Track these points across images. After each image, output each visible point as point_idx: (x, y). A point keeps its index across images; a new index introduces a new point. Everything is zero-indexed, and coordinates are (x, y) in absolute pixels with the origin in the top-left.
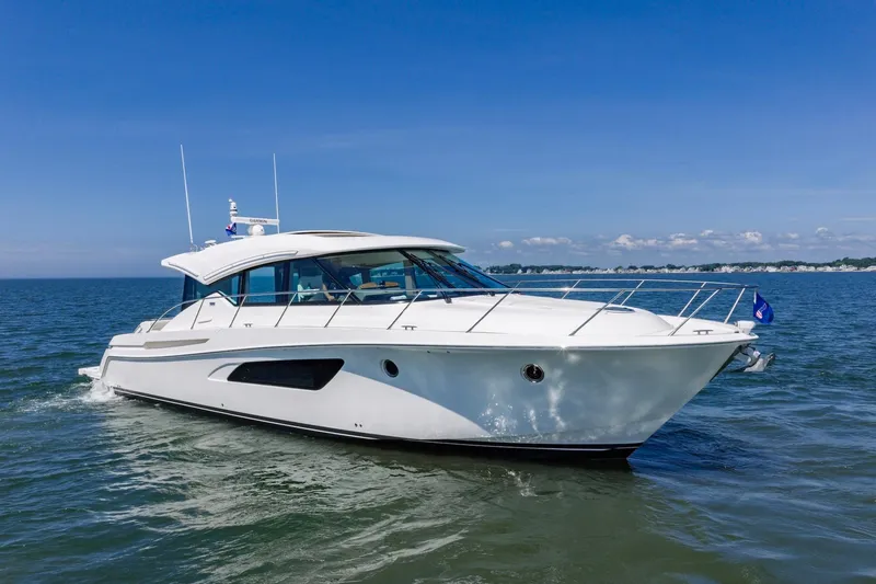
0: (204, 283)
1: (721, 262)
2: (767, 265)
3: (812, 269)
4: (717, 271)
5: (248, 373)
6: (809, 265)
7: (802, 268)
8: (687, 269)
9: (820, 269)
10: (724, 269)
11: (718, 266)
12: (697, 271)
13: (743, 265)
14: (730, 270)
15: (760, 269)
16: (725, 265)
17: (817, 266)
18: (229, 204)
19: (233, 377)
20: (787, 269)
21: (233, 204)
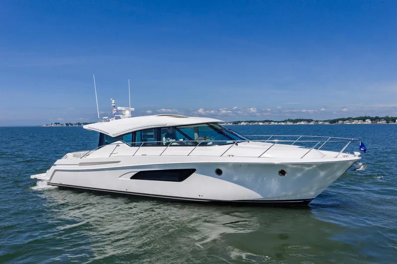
0: (113, 136)
1: (241, 121)
2: (259, 122)
3: (276, 123)
4: (239, 124)
5: (143, 175)
6: (275, 122)
7: (273, 123)
8: (227, 123)
9: (280, 123)
10: (242, 123)
11: (240, 122)
12: (231, 124)
13: (250, 122)
14: (245, 124)
15: (256, 123)
16: (242, 122)
17: (278, 122)
18: (111, 101)
19: (133, 178)
20: (267, 123)
21: (113, 101)
